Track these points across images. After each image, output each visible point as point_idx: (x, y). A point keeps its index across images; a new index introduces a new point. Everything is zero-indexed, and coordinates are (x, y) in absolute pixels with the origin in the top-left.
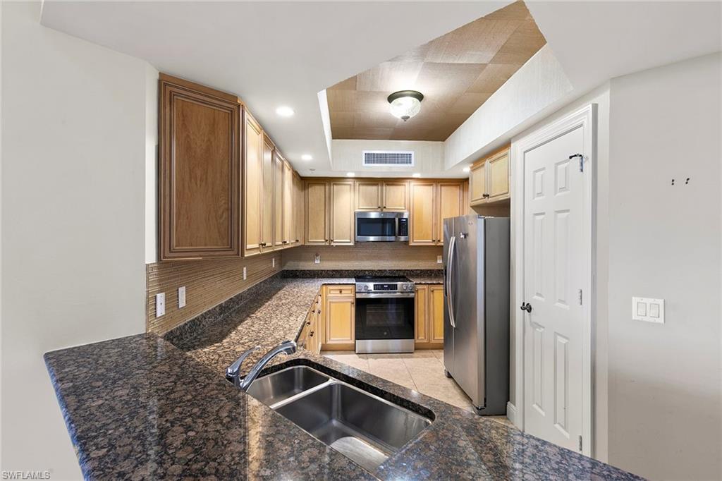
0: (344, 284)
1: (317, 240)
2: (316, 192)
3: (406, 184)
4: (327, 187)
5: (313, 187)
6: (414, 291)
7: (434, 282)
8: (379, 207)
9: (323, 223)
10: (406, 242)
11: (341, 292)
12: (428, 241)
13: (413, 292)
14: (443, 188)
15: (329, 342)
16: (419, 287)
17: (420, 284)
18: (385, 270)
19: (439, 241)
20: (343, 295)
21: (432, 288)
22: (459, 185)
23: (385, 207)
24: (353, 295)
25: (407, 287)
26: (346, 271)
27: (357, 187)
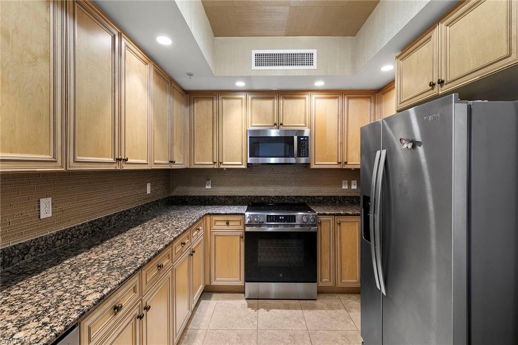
0: (231, 214)
1: (205, 161)
2: (203, 108)
3: (307, 97)
4: (215, 102)
5: (200, 103)
6: (316, 223)
7: (342, 213)
8: (275, 124)
9: (211, 143)
10: (307, 165)
11: (228, 224)
12: (333, 164)
13: (315, 226)
14: (350, 101)
15: (214, 283)
16: (323, 218)
17: (325, 214)
18: (283, 197)
19: (346, 163)
20: (230, 227)
21: (339, 219)
22: (370, 97)
23: (281, 124)
24: (241, 227)
25: (308, 219)
26: (240, 197)
27: (249, 101)
